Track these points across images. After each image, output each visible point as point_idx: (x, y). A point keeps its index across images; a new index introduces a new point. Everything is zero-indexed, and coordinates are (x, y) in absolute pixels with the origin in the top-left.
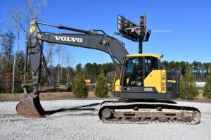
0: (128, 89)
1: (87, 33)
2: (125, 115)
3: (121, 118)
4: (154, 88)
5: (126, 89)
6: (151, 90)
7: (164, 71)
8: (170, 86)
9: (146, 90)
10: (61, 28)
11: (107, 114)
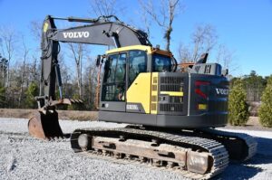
0: (107, 105)
1: (96, 22)
2: (105, 147)
3: (100, 151)
4: (140, 105)
5: (103, 105)
6: (135, 108)
7: (155, 74)
8: (166, 102)
9: (129, 107)
10: (71, 20)
11: (83, 141)
